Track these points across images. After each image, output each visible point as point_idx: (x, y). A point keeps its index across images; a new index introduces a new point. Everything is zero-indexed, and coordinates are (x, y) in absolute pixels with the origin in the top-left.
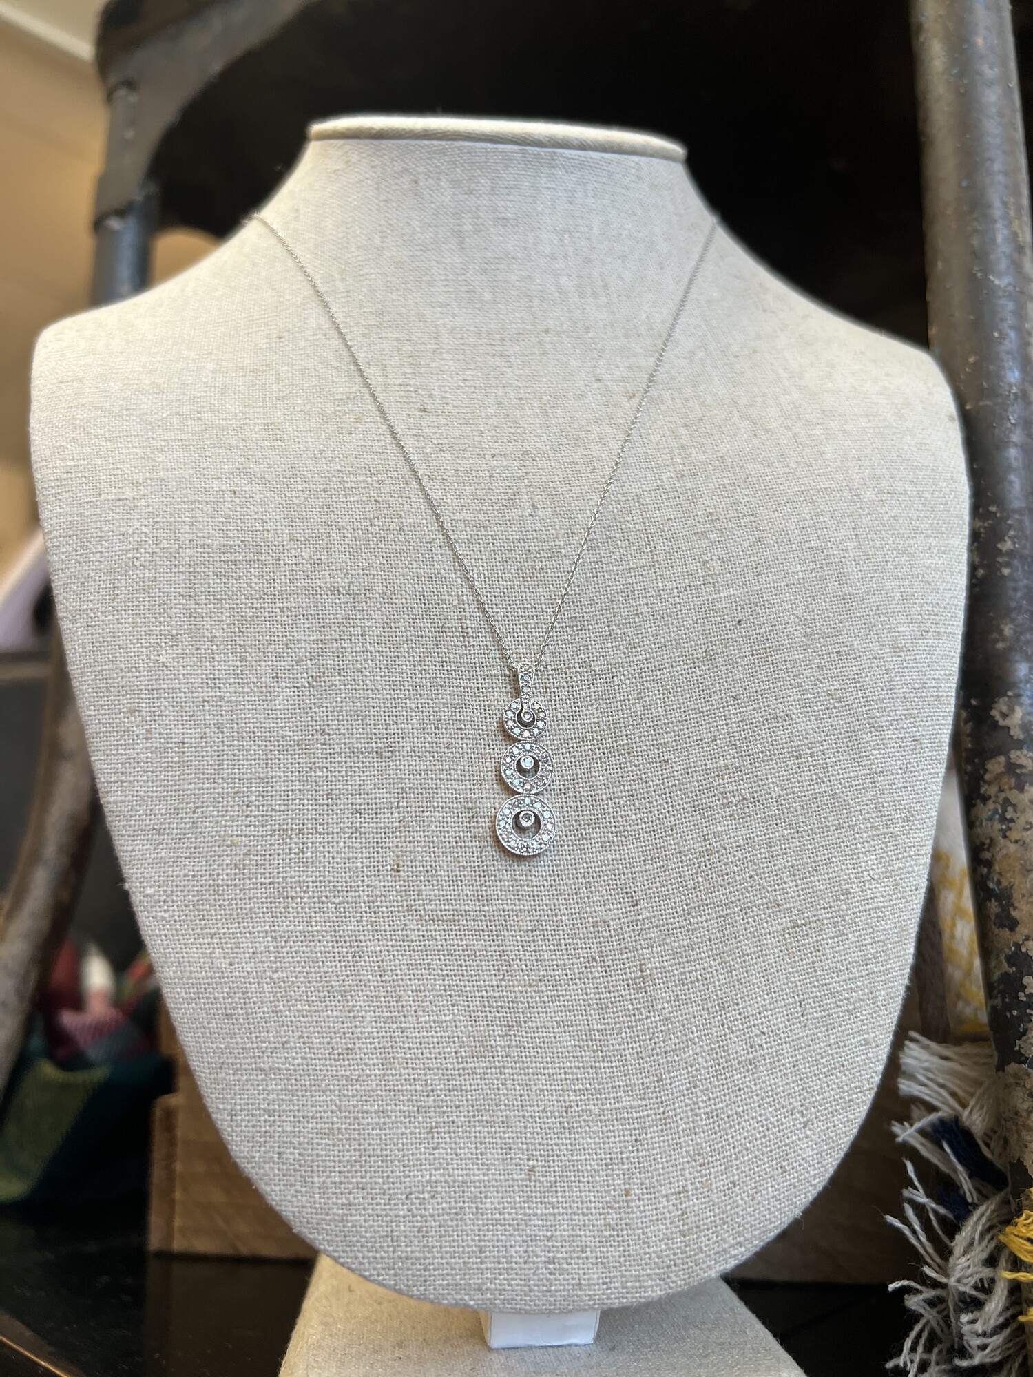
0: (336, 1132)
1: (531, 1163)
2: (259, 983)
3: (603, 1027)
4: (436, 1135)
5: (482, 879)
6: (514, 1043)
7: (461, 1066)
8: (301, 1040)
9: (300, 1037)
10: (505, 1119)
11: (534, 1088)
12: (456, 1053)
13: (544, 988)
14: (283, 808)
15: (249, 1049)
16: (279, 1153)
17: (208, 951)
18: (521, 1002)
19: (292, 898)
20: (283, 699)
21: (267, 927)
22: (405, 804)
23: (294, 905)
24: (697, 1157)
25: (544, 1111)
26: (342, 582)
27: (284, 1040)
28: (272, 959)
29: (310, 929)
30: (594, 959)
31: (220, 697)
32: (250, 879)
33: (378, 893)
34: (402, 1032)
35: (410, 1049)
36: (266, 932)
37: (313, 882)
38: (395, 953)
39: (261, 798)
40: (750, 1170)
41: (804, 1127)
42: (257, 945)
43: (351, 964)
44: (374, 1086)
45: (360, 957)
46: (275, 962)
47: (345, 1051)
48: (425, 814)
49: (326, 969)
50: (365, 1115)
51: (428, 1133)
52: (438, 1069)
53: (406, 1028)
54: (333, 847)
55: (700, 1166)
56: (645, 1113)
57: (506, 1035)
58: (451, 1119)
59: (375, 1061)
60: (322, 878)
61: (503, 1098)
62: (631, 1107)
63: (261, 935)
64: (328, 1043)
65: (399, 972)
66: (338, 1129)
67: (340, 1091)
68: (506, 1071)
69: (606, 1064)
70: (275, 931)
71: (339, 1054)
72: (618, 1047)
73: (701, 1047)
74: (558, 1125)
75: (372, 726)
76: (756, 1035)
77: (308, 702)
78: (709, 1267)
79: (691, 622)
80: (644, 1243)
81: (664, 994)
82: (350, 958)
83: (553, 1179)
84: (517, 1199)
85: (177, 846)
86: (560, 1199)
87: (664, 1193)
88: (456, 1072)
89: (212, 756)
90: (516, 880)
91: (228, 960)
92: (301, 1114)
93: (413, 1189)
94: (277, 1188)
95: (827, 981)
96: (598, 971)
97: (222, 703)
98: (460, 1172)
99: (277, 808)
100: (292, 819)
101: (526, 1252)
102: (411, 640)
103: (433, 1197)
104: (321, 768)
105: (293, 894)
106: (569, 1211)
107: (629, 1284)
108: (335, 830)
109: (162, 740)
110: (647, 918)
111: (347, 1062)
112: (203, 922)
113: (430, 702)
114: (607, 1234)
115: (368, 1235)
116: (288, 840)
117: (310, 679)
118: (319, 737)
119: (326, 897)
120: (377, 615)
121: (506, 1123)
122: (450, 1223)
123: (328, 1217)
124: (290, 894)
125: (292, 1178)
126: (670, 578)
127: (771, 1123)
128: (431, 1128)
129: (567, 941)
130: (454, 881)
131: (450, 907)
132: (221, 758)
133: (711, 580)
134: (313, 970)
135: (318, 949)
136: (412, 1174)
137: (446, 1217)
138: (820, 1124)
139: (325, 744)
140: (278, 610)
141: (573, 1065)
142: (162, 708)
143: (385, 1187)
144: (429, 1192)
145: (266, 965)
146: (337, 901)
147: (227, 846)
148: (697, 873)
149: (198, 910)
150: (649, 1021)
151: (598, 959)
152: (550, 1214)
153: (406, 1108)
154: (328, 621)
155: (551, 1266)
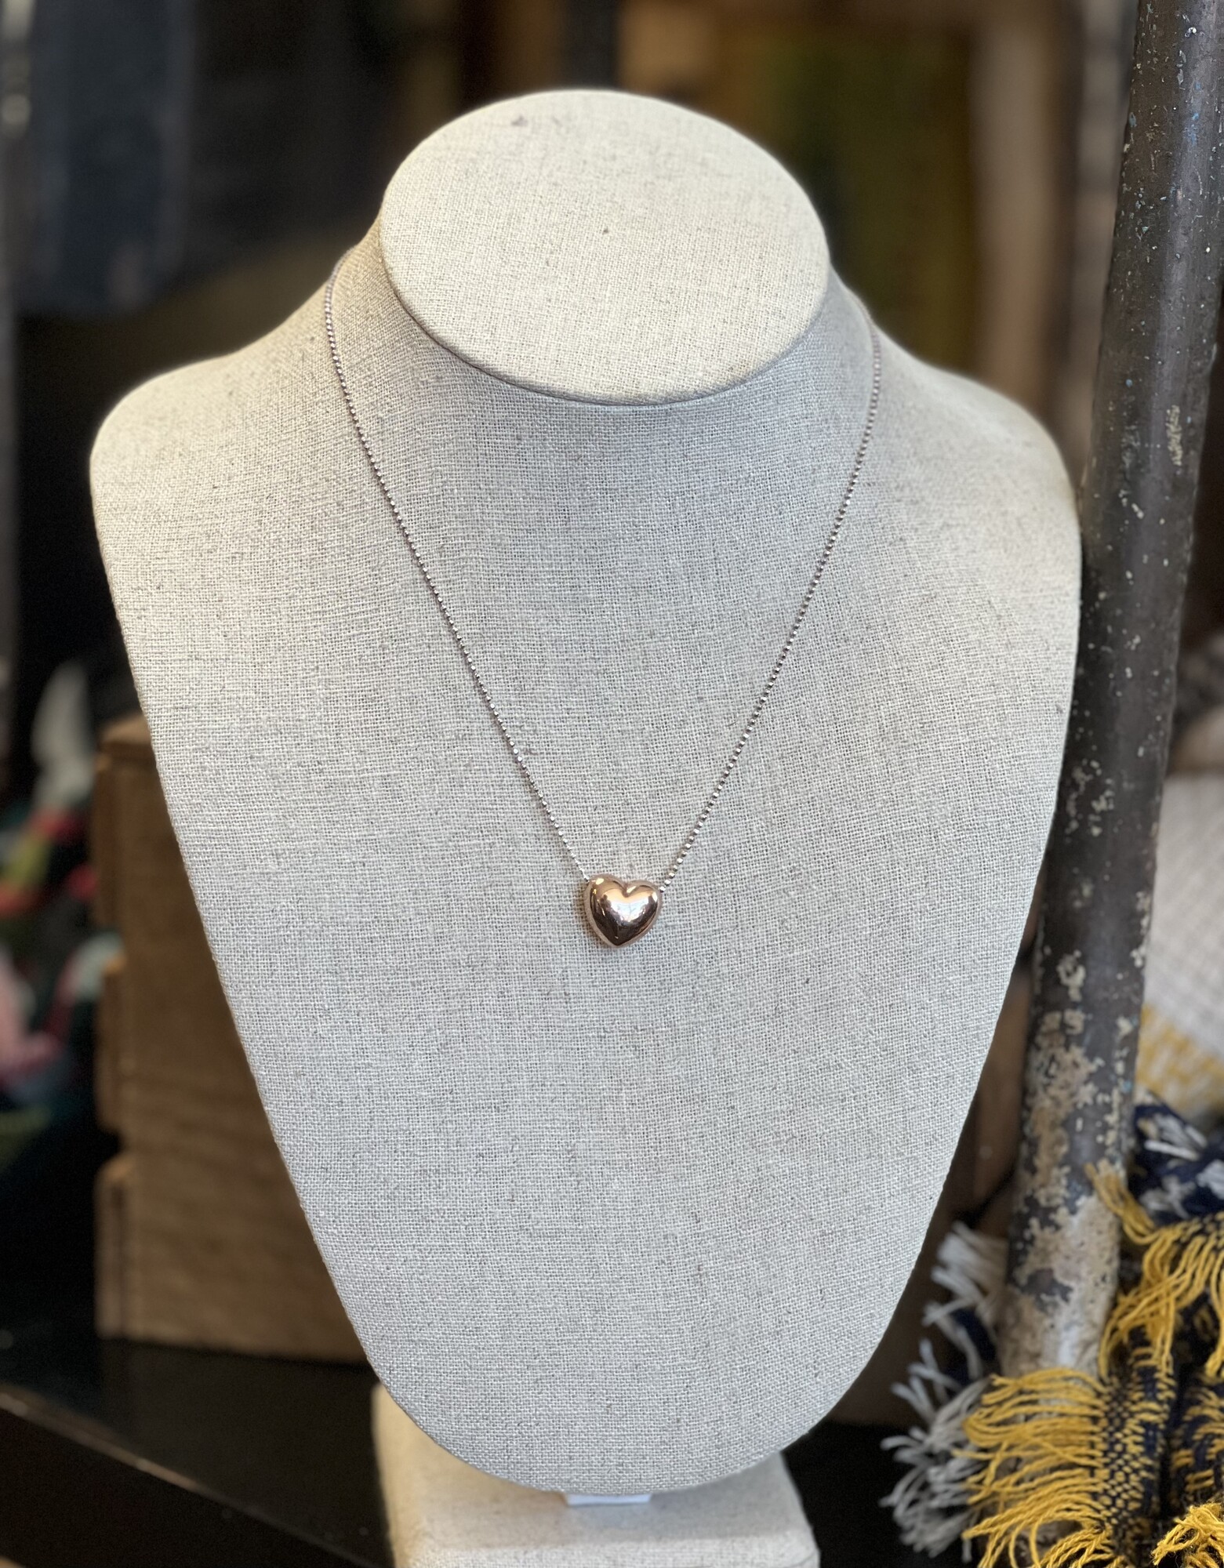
0: (468, 1382)
1: (609, 1402)
2: (409, 1282)
3: (667, 1310)
4: (540, 1385)
5: (579, 1205)
6: (599, 1322)
7: (560, 1338)
8: (442, 1322)
9: (441, 1319)
10: (591, 1373)
11: (613, 1352)
12: (556, 1329)
13: (624, 1284)
14: (422, 1154)
15: (403, 1326)
16: (426, 1396)
17: (370, 1259)
18: (606, 1294)
19: (432, 1221)
20: (418, 1064)
21: (414, 1243)
22: (518, 1148)
23: (434, 1226)
24: (732, 1397)
25: (620, 1367)
26: (461, 954)
27: (429, 1321)
28: (419, 1265)
29: (447, 1244)
30: (663, 1262)
31: (369, 1064)
32: (399, 1207)
33: (498, 1217)
34: (517, 1316)
35: (522, 1327)
36: (414, 1246)
37: (448, 1210)
38: (512, 1261)
39: (405, 1146)
40: (771, 1406)
41: (816, 1376)
42: (407, 1255)
43: (478, 1269)
44: (496, 1353)
45: (485, 1264)
46: (421, 1268)
47: (475, 1329)
48: (534, 1156)
49: (459, 1272)
50: (489, 1371)
51: (534, 1383)
52: (543, 1340)
53: (520, 1313)
54: (462, 1183)
55: (734, 1403)
56: (695, 1368)
57: (594, 1317)
58: (551, 1374)
59: (497, 1335)
60: (455, 1207)
61: (590, 1359)
62: (685, 1364)
63: (410, 1248)
64: (462, 1324)
65: (514, 1274)
66: (470, 1381)
67: (471, 1355)
68: (593, 1341)
69: (668, 1336)
70: (420, 1245)
71: (470, 1331)
72: (677, 1324)
73: (741, 1322)
74: (630, 1377)
75: (491, 1086)
76: (784, 1314)
77: (438, 1066)
78: (736, 1468)
79: (765, 981)
80: (689, 1453)
81: (715, 1286)
82: (478, 1265)
83: (624, 1413)
84: (598, 1425)
85: (341, 1181)
86: (629, 1426)
87: (705, 1421)
88: (556, 1343)
89: (365, 1113)
90: (605, 1205)
91: (385, 1266)
92: (442, 1370)
93: (524, 1419)
94: (424, 1418)
95: (844, 1275)
96: (665, 1270)
97: (371, 1070)
98: (557, 1408)
99: (418, 1153)
100: (430, 1162)
101: (603, 1459)
102: (522, 1008)
103: (537, 1425)
104: (451, 1121)
105: (433, 1218)
106: (635, 1433)
107: (676, 1479)
108: (464, 1171)
109: (325, 1099)
110: (707, 1231)
111: (476, 1337)
112: (365, 1238)
113: (538, 1062)
114: (663, 1447)
115: (490, 1448)
116: (428, 1178)
117: (440, 1047)
118: (449, 1096)
119: (459, 1221)
120: (492, 985)
121: (592, 1376)
122: (549, 1441)
123: (461, 1437)
124: (430, 1219)
125: (435, 1412)
126: (751, 938)
127: (790, 1375)
128: (537, 1380)
129: (643, 1250)
130: (556, 1207)
131: (553, 1227)
132: (372, 1114)
133: (787, 940)
134: (449, 1273)
135: (453, 1258)
136: (522, 1410)
137: (546, 1437)
138: (829, 1374)
139: (453, 1102)
140: (410, 984)
141: (643, 1336)
142: (323, 1073)
143: (503, 1418)
144: (534, 1422)
145: (414, 1269)
146: (467, 1223)
147: (381, 1182)
148: (749, 1197)
149: (361, 1229)
150: (702, 1305)
151: (666, 1262)
152: (622, 1435)
153: (519, 1367)
154: (451, 993)
155: (621, 1468)
